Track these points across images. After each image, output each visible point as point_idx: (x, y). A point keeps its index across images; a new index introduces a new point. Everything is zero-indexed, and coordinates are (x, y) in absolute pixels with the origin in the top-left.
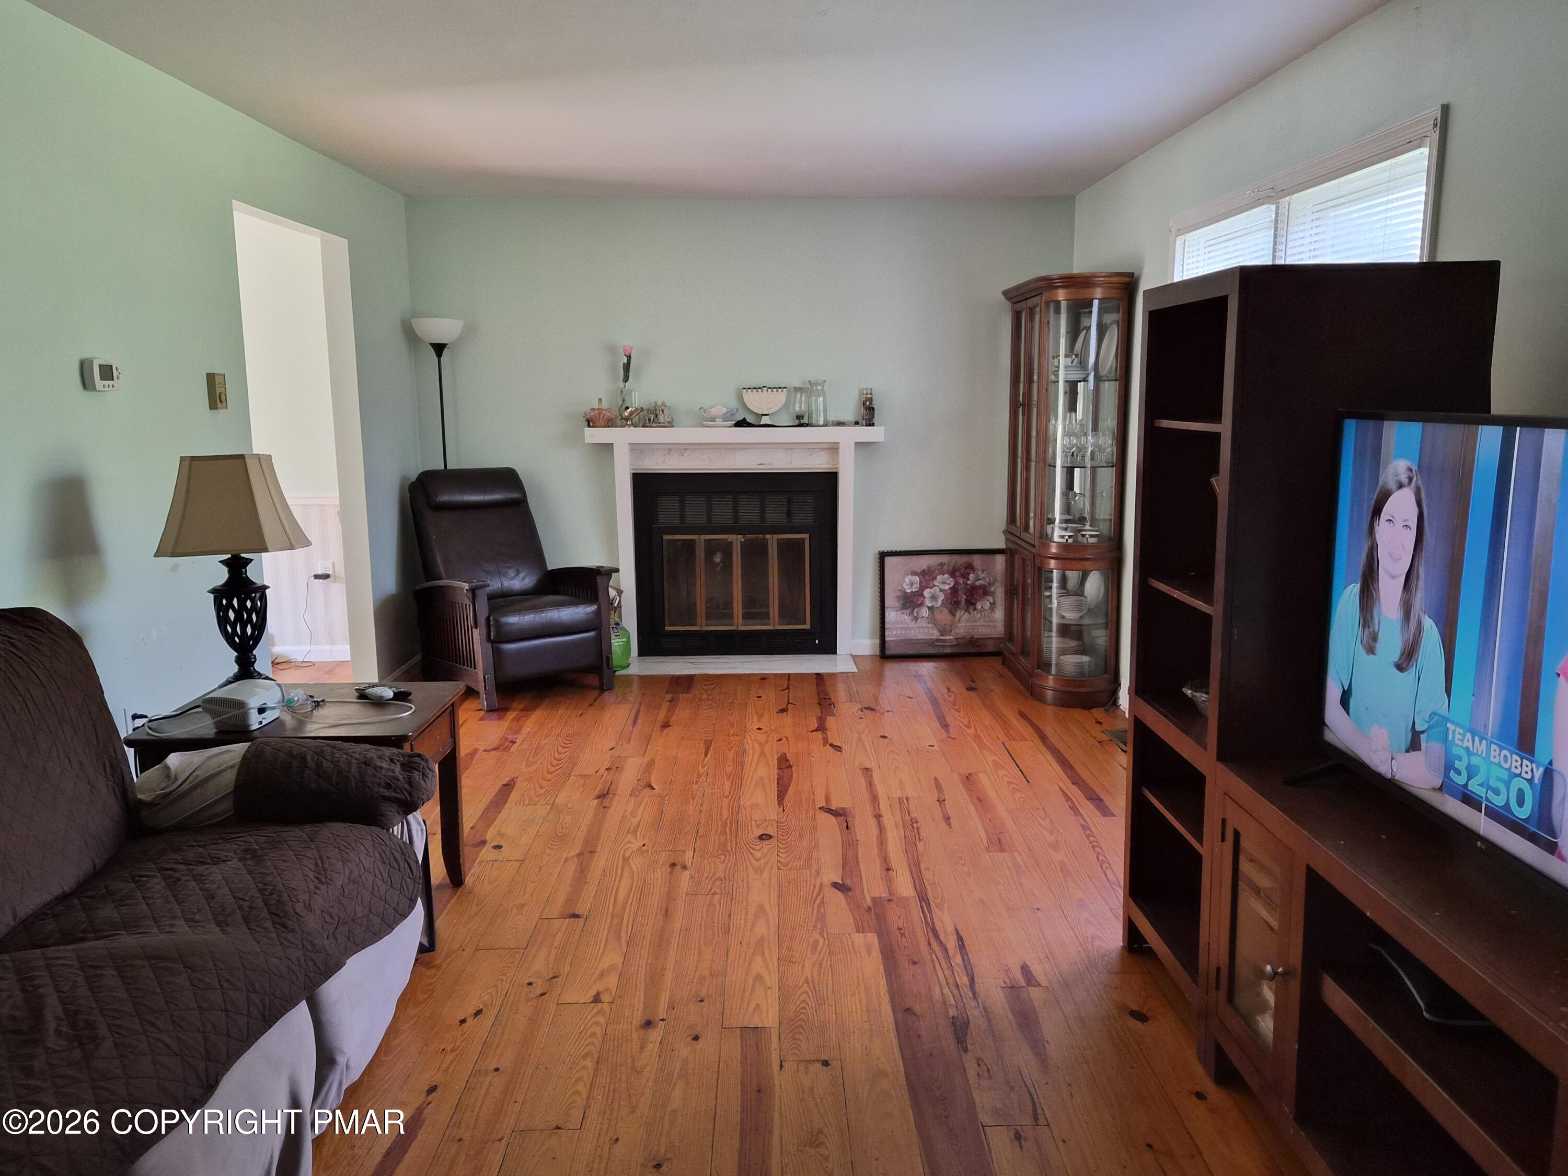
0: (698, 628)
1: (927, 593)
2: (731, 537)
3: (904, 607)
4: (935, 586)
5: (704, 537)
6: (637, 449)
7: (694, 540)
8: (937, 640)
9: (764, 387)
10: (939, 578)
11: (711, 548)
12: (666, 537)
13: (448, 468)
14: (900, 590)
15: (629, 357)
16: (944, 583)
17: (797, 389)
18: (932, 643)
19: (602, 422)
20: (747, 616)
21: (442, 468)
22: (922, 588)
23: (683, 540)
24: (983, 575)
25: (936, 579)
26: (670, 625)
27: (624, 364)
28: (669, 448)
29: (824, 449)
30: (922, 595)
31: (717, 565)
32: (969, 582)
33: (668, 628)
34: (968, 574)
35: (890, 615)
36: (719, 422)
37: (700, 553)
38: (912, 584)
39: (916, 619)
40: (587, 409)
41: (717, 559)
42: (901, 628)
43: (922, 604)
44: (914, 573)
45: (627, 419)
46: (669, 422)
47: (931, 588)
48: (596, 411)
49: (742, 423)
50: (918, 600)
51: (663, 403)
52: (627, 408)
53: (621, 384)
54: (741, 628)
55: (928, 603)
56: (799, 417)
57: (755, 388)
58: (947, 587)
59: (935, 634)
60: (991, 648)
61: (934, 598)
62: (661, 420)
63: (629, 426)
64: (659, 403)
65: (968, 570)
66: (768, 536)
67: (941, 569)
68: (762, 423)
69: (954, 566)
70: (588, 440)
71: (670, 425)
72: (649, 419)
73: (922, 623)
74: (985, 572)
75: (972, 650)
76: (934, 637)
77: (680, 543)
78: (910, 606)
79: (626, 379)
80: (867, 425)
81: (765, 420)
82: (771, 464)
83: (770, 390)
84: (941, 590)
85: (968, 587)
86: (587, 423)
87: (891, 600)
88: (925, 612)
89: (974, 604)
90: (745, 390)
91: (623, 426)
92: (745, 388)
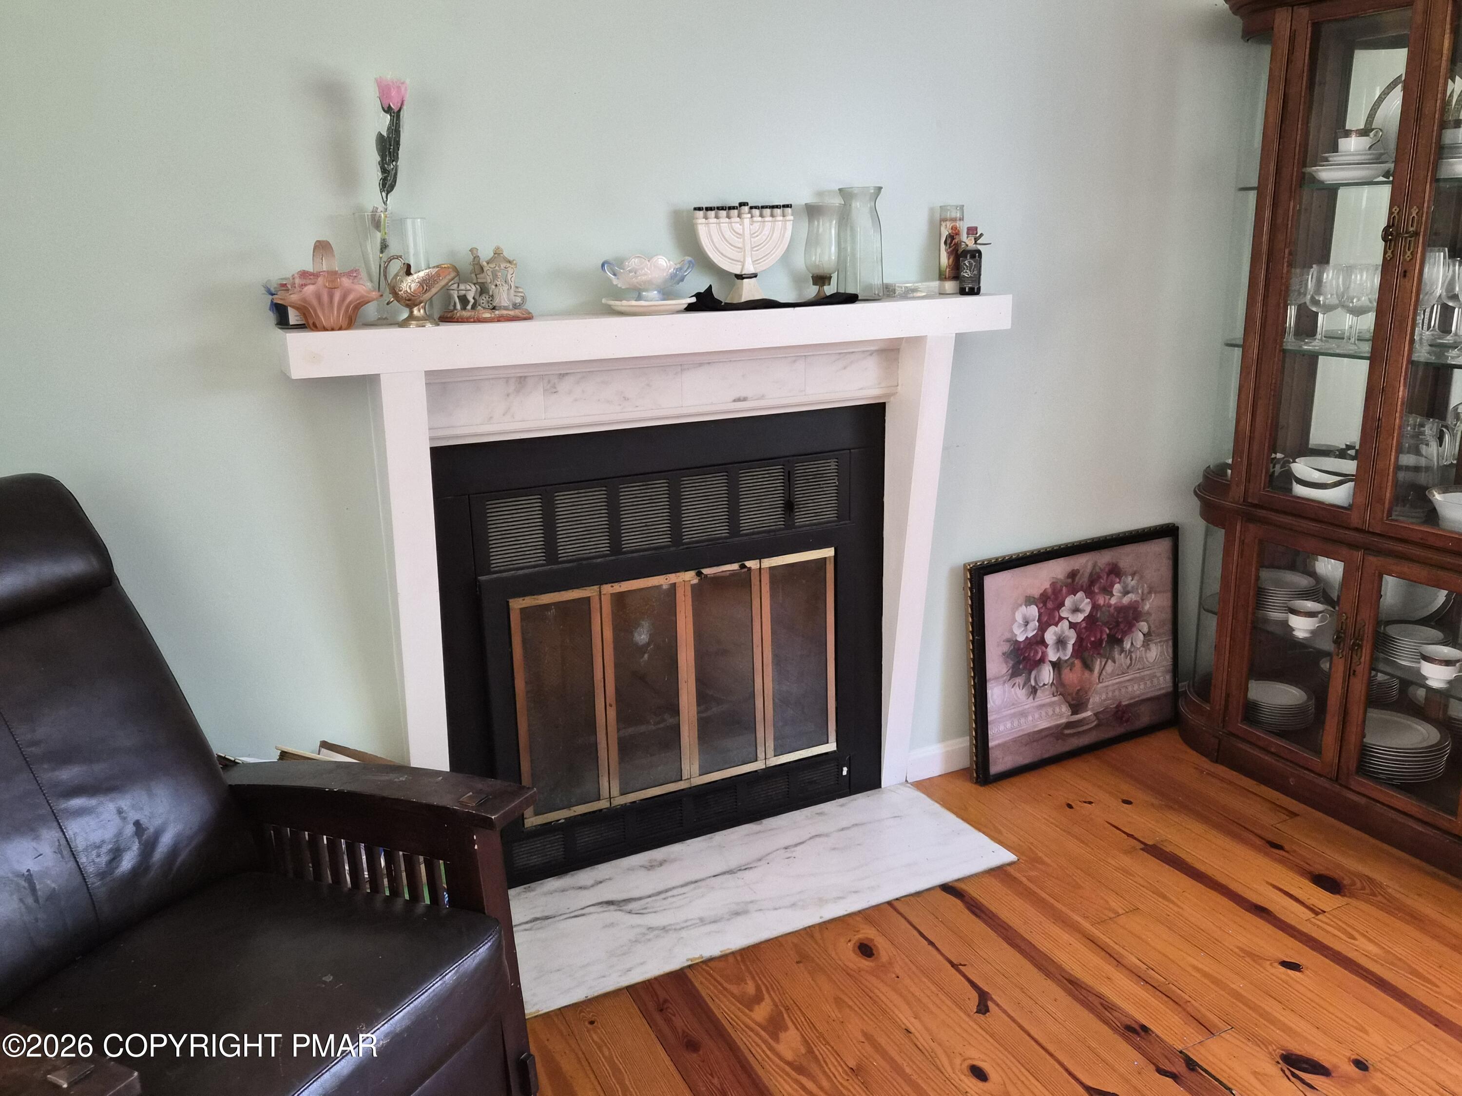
0: (602, 804)
1: (1050, 636)
2: (662, 581)
3: (1015, 673)
4: (1061, 619)
5: (609, 589)
6: (445, 386)
7: (586, 599)
8: (1069, 725)
9: (742, 204)
10: (1069, 601)
11: (626, 614)
12: (516, 605)
14: (1008, 641)
15: (395, 115)
16: (1076, 610)
17: (813, 211)
18: (1058, 733)
19: (336, 315)
20: (712, 751)
22: (1043, 627)
23: (557, 605)
24: (1133, 583)
25: (1062, 604)
26: (538, 811)
27: (380, 137)
28: (520, 378)
29: (872, 353)
30: (1043, 643)
31: (642, 649)
32: (1113, 601)
33: (532, 821)
34: (1112, 586)
35: (996, 694)
36: (652, 297)
37: (602, 628)
38: (1027, 623)
39: (1034, 691)
40: (276, 274)
41: (643, 636)
42: (1013, 715)
43: (1042, 660)
44: (1029, 601)
45: (410, 302)
47: (1056, 625)
48: (320, 280)
49: (703, 302)
50: (1036, 652)
51: (498, 253)
52: (407, 268)
53: (378, 199)
54: (699, 781)
55: (1052, 655)
56: (821, 279)
57: (721, 209)
58: (1079, 618)
59: (1063, 714)
60: (1145, 719)
61: (1061, 642)
63: (421, 321)
64: (485, 254)
65: (1113, 576)
66: (752, 564)
67: (1072, 583)
68: (745, 297)
69: (1091, 575)
70: (299, 370)
72: (464, 300)
73: (1044, 697)
74: (1136, 578)
75: (1120, 730)
76: (1063, 720)
77: (551, 613)
78: (1025, 668)
79: (388, 183)
80: (963, 292)
81: (749, 291)
82: (762, 397)
83: (756, 212)
84: (1072, 625)
85: (1112, 610)
87: (995, 665)
88: (1047, 674)
89: (1120, 642)
90: (701, 213)
91: (404, 324)
92: (700, 209)
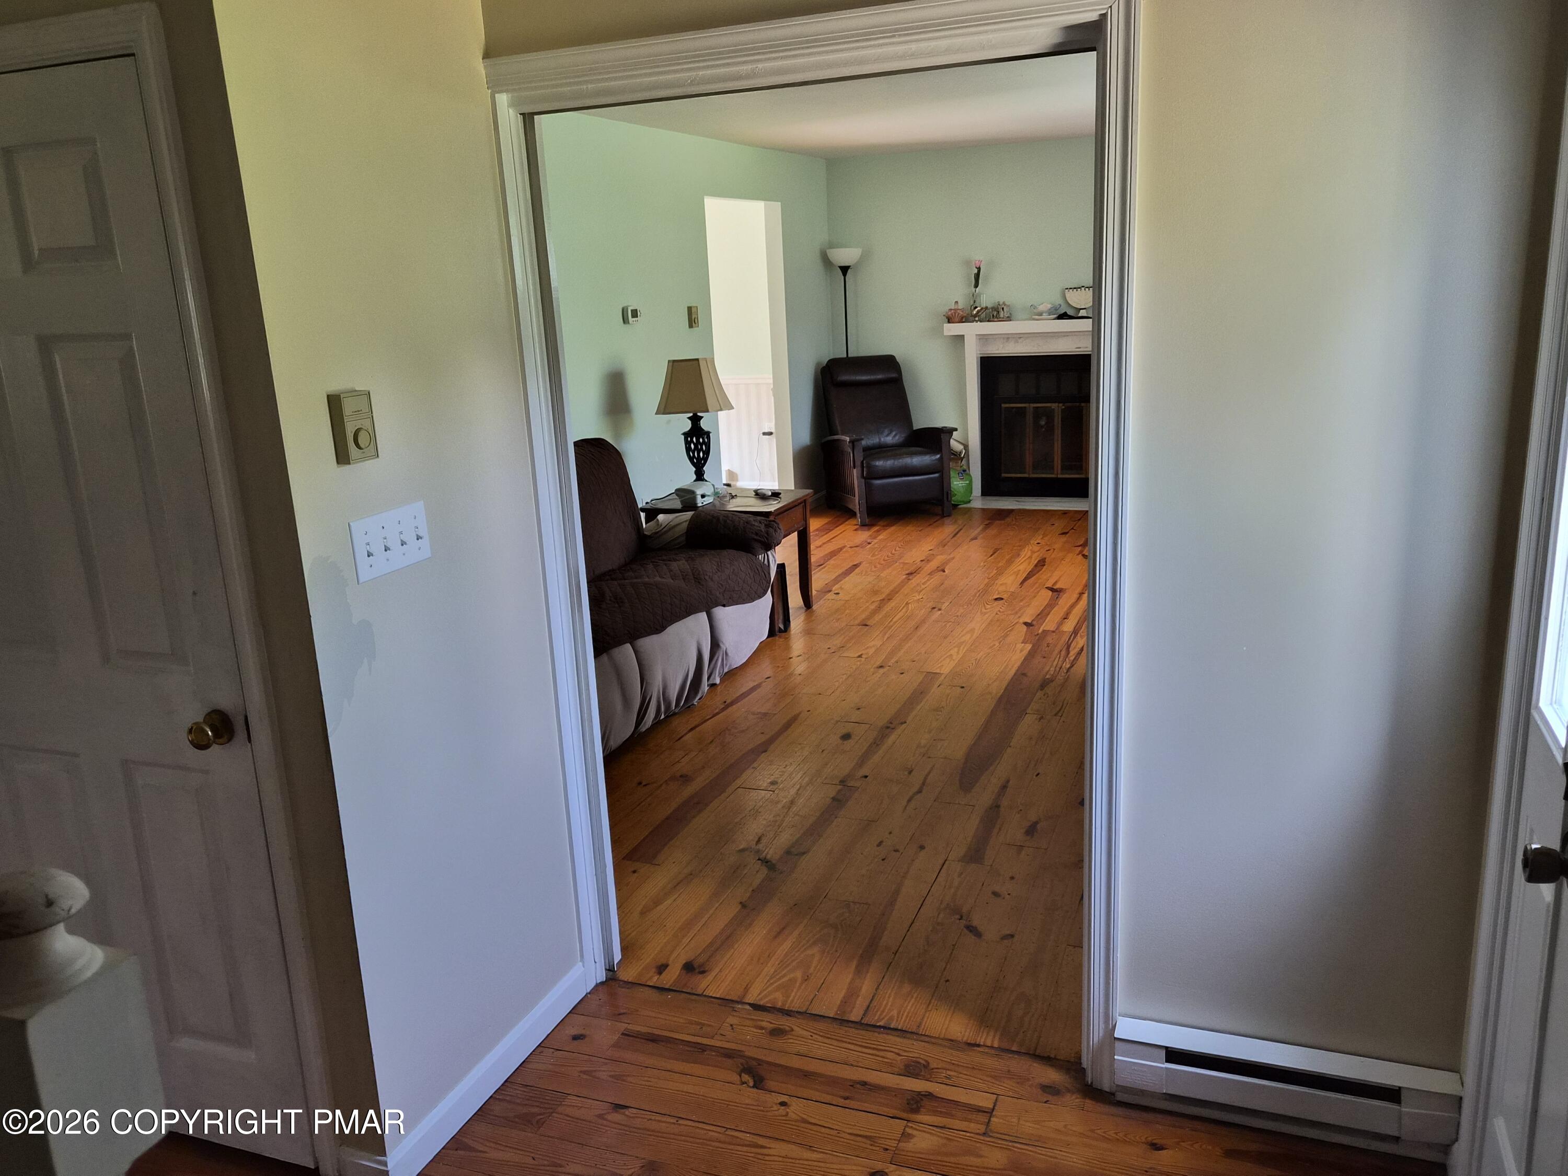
0: (1026, 475)
2: (1054, 406)
5: (1033, 405)
6: (983, 339)
7: (1025, 407)
9: (1083, 287)
11: (1037, 414)
12: (1003, 405)
13: (849, 356)
15: (979, 269)
19: (957, 320)
20: (1064, 468)
21: (845, 356)
23: (1016, 408)
26: (1005, 473)
27: (975, 274)
28: (1008, 337)
31: (1042, 427)
33: (1003, 475)
36: (1045, 316)
37: (1030, 418)
40: (947, 309)
41: (1043, 423)
45: (975, 316)
46: (1008, 317)
48: (952, 311)
49: (1063, 316)
51: (1003, 303)
52: (976, 307)
53: (974, 290)
54: (1060, 476)
57: (1075, 288)
62: (1002, 315)
63: (977, 321)
64: (1001, 303)
66: (1083, 404)
68: (1080, 315)
70: (946, 333)
71: (1009, 319)
72: (993, 315)
77: (1014, 410)
79: (976, 286)
81: (1082, 313)
82: (1086, 348)
83: (1087, 289)
86: (947, 320)
90: (1067, 290)
91: (973, 322)
92: (1067, 289)
